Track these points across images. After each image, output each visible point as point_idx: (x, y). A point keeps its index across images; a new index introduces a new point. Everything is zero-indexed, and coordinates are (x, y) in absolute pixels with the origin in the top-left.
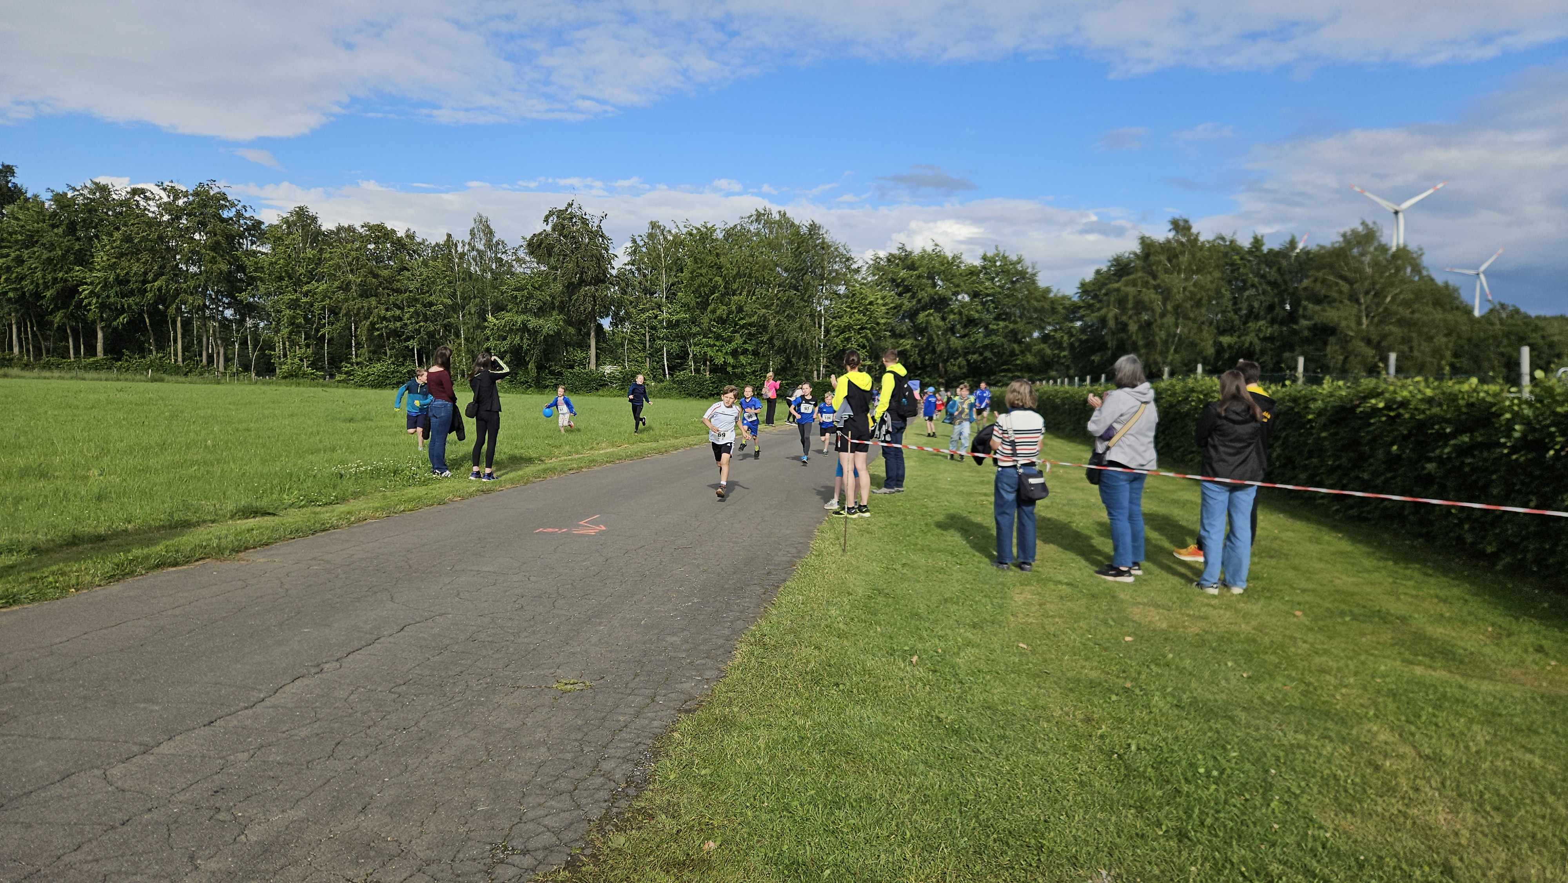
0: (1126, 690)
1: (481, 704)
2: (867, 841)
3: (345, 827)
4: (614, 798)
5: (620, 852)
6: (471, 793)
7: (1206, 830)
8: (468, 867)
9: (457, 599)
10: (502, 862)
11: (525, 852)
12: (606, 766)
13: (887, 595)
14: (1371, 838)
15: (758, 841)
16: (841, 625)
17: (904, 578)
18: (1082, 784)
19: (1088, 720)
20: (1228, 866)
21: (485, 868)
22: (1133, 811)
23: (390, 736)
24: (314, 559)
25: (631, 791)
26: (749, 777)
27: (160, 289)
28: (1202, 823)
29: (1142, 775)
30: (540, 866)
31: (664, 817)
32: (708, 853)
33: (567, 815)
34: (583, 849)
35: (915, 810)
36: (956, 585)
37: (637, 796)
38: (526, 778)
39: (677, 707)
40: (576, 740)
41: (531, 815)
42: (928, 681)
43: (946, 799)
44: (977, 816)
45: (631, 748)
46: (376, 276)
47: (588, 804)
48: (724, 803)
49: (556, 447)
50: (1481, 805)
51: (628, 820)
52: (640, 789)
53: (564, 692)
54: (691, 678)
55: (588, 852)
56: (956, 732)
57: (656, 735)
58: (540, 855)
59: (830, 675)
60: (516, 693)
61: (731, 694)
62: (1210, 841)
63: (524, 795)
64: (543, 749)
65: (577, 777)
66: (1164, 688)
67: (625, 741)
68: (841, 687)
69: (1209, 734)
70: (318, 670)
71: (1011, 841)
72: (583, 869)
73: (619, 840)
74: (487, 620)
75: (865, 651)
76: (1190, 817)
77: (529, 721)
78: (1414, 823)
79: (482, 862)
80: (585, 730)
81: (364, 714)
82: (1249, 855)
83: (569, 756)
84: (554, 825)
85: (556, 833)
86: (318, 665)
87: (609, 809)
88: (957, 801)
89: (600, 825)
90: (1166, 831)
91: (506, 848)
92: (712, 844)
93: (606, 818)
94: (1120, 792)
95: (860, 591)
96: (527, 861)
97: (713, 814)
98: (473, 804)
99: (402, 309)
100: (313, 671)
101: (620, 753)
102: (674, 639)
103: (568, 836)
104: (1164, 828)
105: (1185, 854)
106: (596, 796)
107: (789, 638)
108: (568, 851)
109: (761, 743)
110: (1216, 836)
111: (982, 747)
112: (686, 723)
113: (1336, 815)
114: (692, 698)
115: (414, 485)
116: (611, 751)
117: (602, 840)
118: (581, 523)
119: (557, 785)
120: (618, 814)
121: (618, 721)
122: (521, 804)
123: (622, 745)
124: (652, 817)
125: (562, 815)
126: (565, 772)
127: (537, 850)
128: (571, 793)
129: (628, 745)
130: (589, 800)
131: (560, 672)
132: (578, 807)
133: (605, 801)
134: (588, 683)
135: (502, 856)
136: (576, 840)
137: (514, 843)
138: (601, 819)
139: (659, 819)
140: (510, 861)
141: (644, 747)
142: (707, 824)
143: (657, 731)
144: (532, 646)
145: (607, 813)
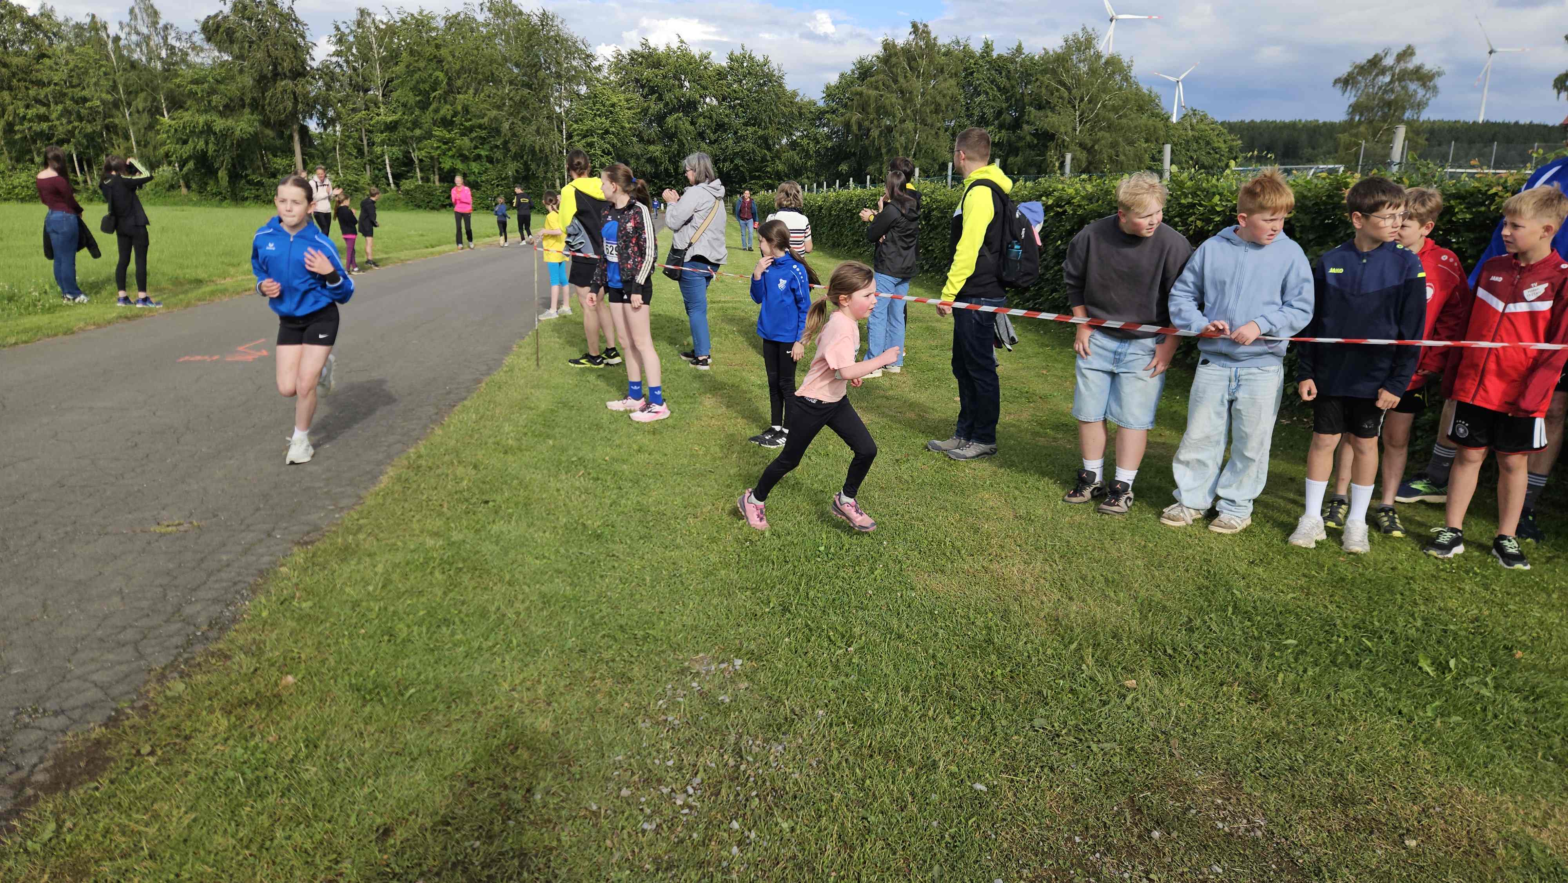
1: (51, 556)
4: (189, 643)
5: (177, 700)
6: (8, 655)
9: (53, 441)
10: (25, 726)
11: (56, 714)
12: (188, 610)
13: (571, 408)
14: (952, 593)
18: (709, 574)
20: (818, 634)
25: (213, 634)
28: (807, 596)
30: (73, 727)
31: (243, 656)
32: (285, 687)
33: (123, 667)
34: (133, 701)
37: (217, 638)
38: (84, 632)
39: (296, 539)
40: (161, 586)
41: (78, 672)
45: (225, 588)
47: (154, 653)
48: (321, 633)
49: (233, 265)
50: (1051, 555)
51: (199, 664)
52: (224, 629)
53: (162, 535)
54: (324, 507)
55: (139, 704)
57: (261, 571)
58: (76, 714)
60: (101, 541)
61: (361, 522)
62: (809, 612)
63: (76, 651)
64: (116, 599)
65: (151, 624)
67: (221, 580)
72: (126, 723)
73: (178, 687)
74: (85, 462)
75: (528, 465)
76: (798, 593)
77: (108, 571)
78: (992, 576)
80: (176, 573)
82: (840, 621)
83: (145, 604)
84: (105, 679)
85: (105, 687)
87: (180, 654)
89: (163, 673)
90: (772, 609)
91: (35, 710)
92: (290, 679)
93: (172, 666)
94: (740, 576)
95: (543, 406)
96: (61, 721)
97: (301, 648)
98: (7, 667)
99: (47, 105)
101: (210, 595)
103: (119, 689)
105: (781, 628)
106: (166, 644)
107: (449, 458)
108: (114, 705)
109: (380, 569)
110: (817, 606)
112: (299, 556)
114: (317, 528)
115: (36, 313)
116: (201, 594)
117: (159, 689)
118: (240, 349)
119: (121, 636)
120: (186, 662)
121: (220, 561)
122: (69, 661)
123: (217, 586)
124: (228, 657)
125: (117, 667)
126: (136, 621)
127: (74, 709)
128: (136, 643)
129: (225, 584)
130: (157, 649)
131: (164, 513)
132: (141, 656)
133: (177, 647)
134: (195, 523)
135: (27, 720)
136: (128, 693)
137: (48, 705)
138: (164, 669)
139: (236, 659)
140: (37, 724)
141: (243, 585)
142: (293, 659)
143: (264, 567)
144: (136, 489)
145: (176, 659)
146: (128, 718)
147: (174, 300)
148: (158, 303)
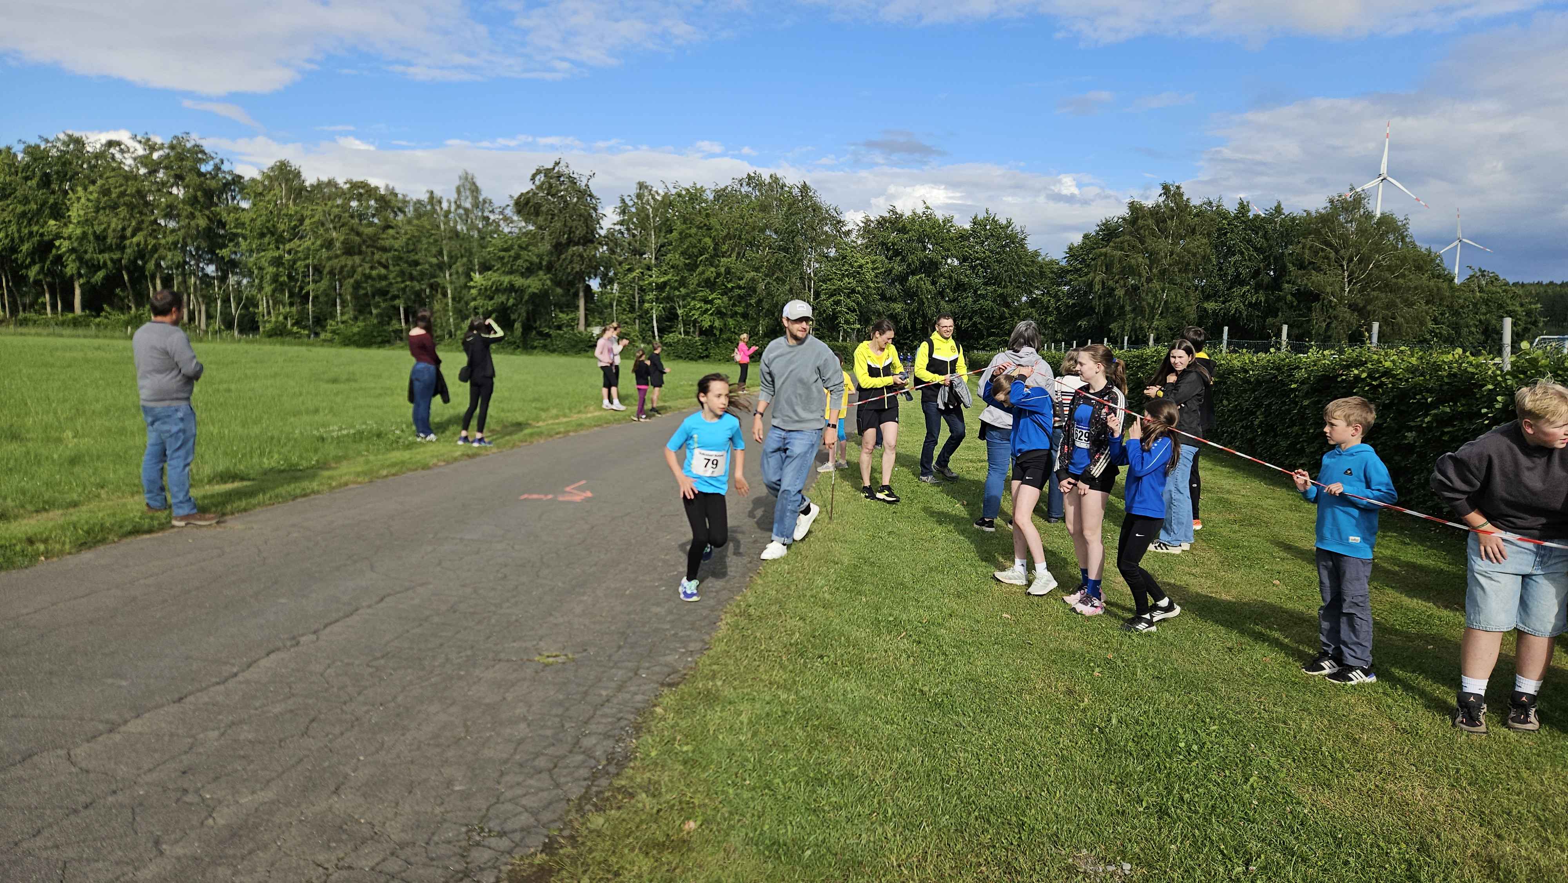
0: (1108, 661)
1: (460, 678)
2: (848, 820)
3: (317, 809)
4: (594, 777)
5: (599, 833)
6: (447, 771)
7: (1185, 807)
8: (443, 850)
9: (439, 569)
10: (478, 844)
11: (502, 834)
12: (587, 742)
13: (872, 564)
14: (1348, 814)
15: (739, 821)
16: (827, 596)
17: (890, 547)
18: (1064, 759)
19: (1070, 692)
20: (1208, 844)
21: (460, 851)
22: (1113, 787)
23: (367, 712)
24: (293, 526)
25: (612, 769)
26: (731, 754)
27: (138, 245)
28: (1182, 799)
29: (1123, 750)
30: (517, 849)
31: (644, 795)
32: (688, 833)
33: (545, 794)
34: (561, 830)
35: (897, 787)
36: (941, 553)
37: (618, 774)
38: (505, 756)
39: (660, 680)
40: (557, 716)
41: (509, 794)
42: (912, 653)
43: (929, 776)
44: (958, 793)
45: (611, 723)
46: (358, 234)
47: (567, 783)
48: (705, 780)
49: (543, 410)
50: (1457, 780)
51: (608, 799)
52: (621, 766)
53: (547, 665)
54: (675, 650)
55: (566, 833)
56: (940, 705)
57: (638, 709)
58: (517, 837)
59: (814, 646)
60: (497, 667)
61: (715, 667)
62: (1189, 818)
63: (502, 774)
64: (523, 726)
65: (558, 754)
66: (1146, 659)
67: (605, 716)
68: (826, 659)
69: (1190, 707)
70: (294, 642)
71: (993, 819)
72: (561, 851)
73: (598, 821)
74: (469, 590)
75: (849, 621)
76: (1170, 793)
77: (509, 697)
78: (1391, 798)
79: (458, 844)
80: (567, 705)
81: (339, 689)
82: (1228, 833)
83: (549, 733)
84: (532, 805)
85: (534, 813)
86: (294, 638)
87: (588, 787)
88: (939, 778)
89: (579, 804)
90: (1147, 808)
91: (482, 829)
92: (692, 825)
93: (585, 797)
94: (1101, 767)
95: (846, 561)
96: (504, 843)
97: (695, 793)
98: (449, 783)
99: (386, 267)
100: (289, 643)
101: (601, 729)
102: (657, 610)
103: (546, 816)
104: (1144, 804)
105: (1165, 831)
106: (576, 775)
107: (774, 608)
108: (546, 832)
109: (744, 718)
110: (1196, 812)
111: (964, 722)
112: (669, 698)
113: (1314, 790)
114: (676, 671)
115: (398, 449)
116: (593, 727)
117: (581, 820)
118: (568, 489)
119: (536, 763)
120: (598, 793)
121: (600, 695)
122: (499, 783)
123: (604, 721)
124: (632, 796)
125: (541, 794)
126: (545, 748)
127: (514, 831)
128: (550, 771)
129: (610, 720)
130: (569, 779)
131: (542, 644)
132: (558, 786)
133: (585, 779)
134: (570, 656)
135: (478, 838)
136: (554, 821)
137: (491, 825)
138: (580, 799)
139: (639, 798)
140: (486, 843)
141: (626, 722)
142: (688, 803)
143: (639, 705)
144: (514, 618)
145: (586, 792)
146: (562, 847)
147: (503, 441)
148: (490, 443)
